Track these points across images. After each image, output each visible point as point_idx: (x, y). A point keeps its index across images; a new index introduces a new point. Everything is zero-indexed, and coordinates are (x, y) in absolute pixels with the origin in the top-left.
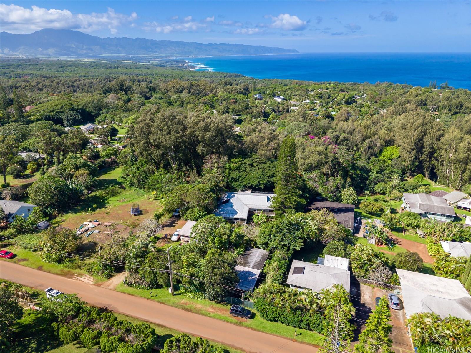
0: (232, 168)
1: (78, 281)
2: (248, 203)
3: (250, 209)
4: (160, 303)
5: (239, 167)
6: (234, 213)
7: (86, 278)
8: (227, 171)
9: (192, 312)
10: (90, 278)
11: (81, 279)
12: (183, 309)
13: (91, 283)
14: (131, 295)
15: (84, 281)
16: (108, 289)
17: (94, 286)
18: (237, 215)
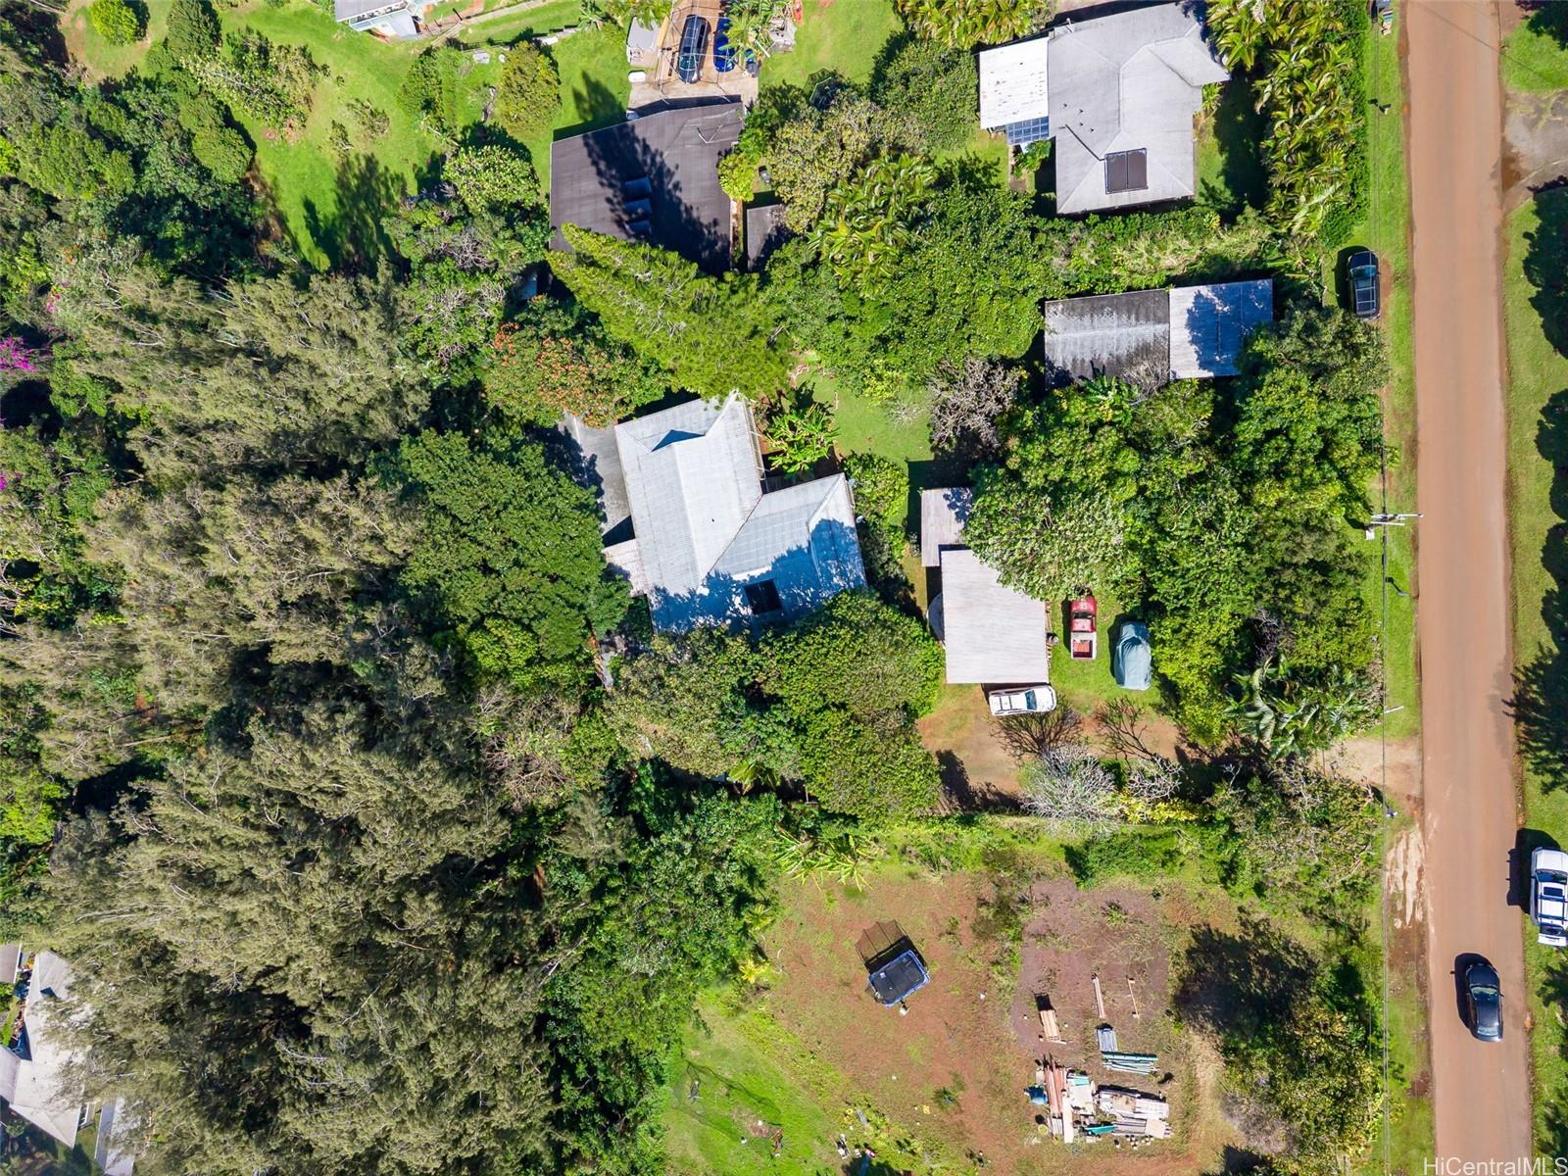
0: (530, 652)
1: (1426, 890)
2: (736, 510)
3: (765, 492)
4: (1416, 549)
5: (518, 621)
6: (825, 535)
7: (1399, 874)
8: (549, 672)
9: (1416, 432)
10: (1395, 859)
11: (1411, 887)
12: (1414, 466)
13: (1416, 837)
14: (1419, 665)
15: (1420, 871)
16: (1422, 760)
17: (1429, 816)
18: (832, 516)
